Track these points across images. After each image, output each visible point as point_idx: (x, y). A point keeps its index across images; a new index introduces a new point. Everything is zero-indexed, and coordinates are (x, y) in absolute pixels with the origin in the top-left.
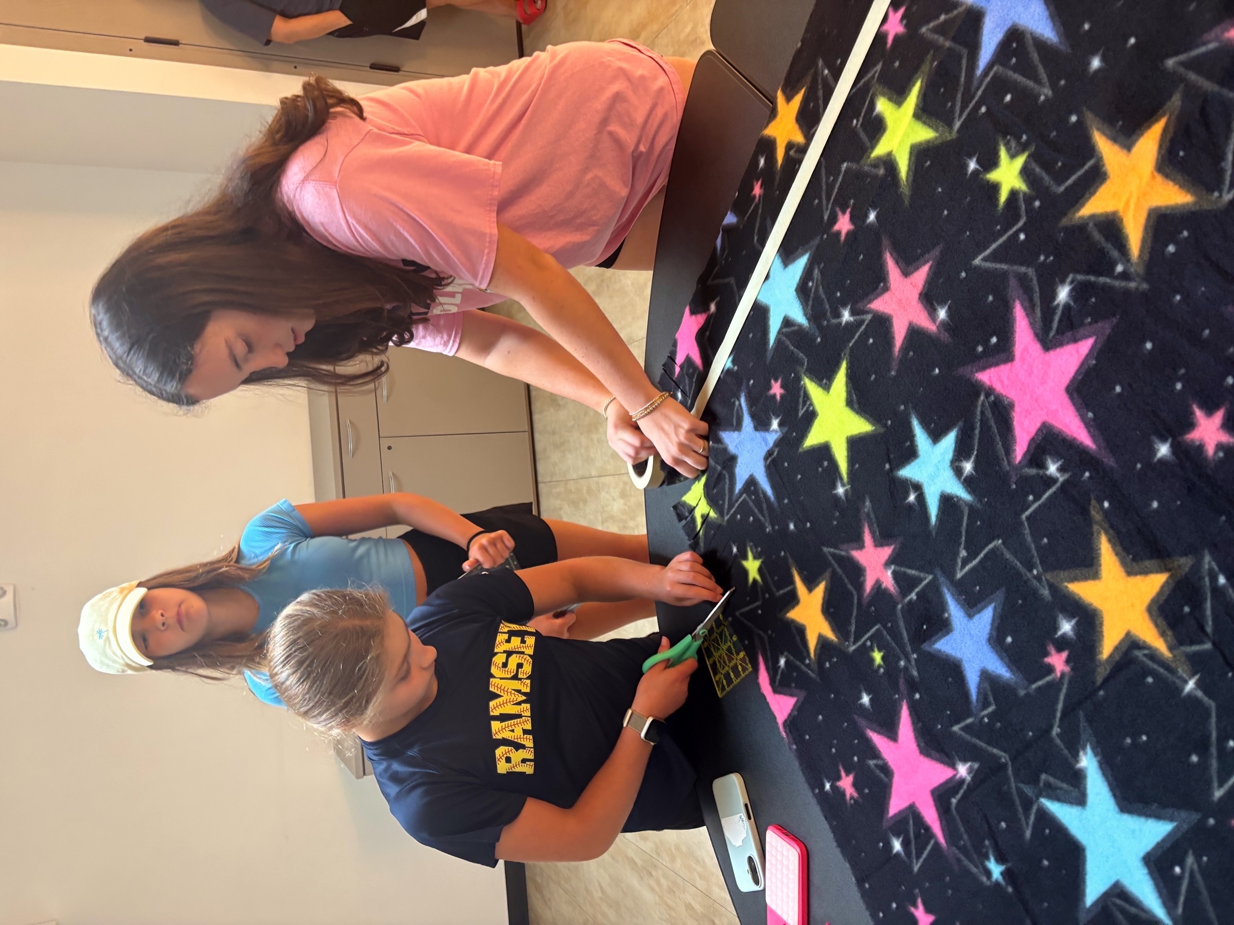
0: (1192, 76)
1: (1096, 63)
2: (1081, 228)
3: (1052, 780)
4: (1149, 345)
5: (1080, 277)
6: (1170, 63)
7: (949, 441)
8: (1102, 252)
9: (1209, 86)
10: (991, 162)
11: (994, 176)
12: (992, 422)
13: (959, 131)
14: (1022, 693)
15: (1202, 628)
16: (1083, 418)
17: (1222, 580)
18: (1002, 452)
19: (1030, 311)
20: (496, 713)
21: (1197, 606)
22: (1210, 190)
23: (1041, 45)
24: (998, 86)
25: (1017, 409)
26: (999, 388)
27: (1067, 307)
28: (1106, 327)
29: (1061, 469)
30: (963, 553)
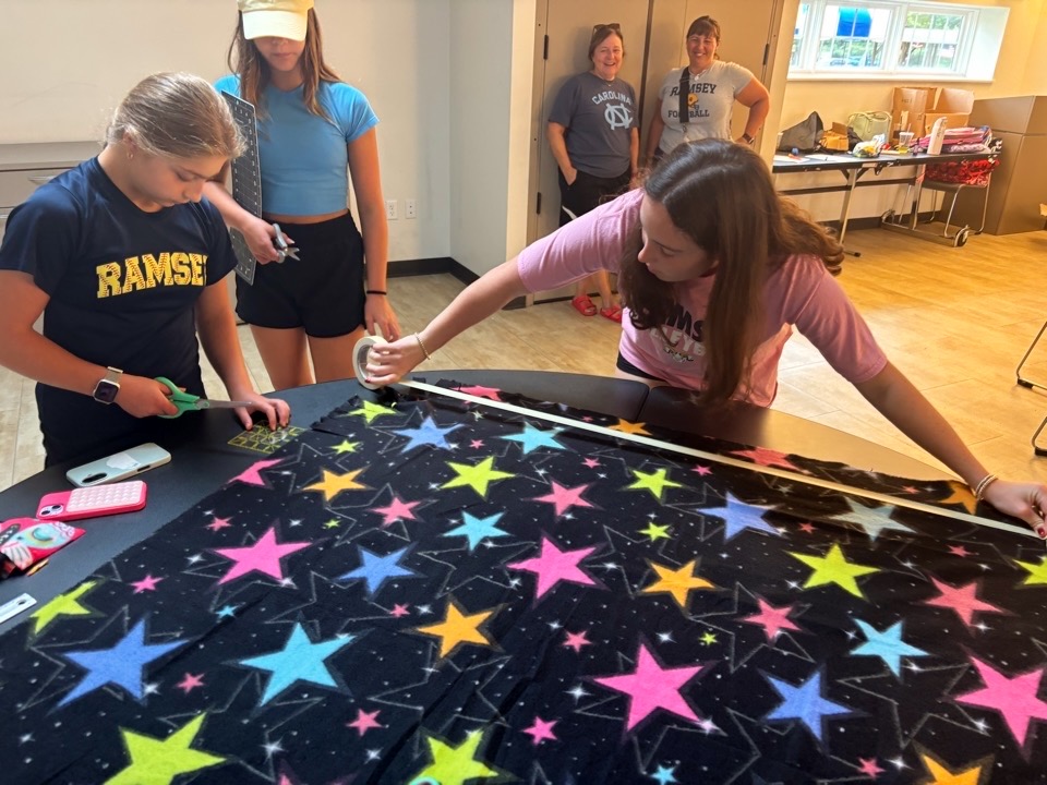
0: (737, 593)
1: (724, 556)
2: (647, 567)
3: (318, 625)
4: (605, 606)
5: (623, 571)
6: (738, 583)
7: (499, 533)
8: (640, 577)
9: (736, 598)
10: (658, 523)
11: (652, 525)
12: (523, 551)
13: (666, 508)
14: (365, 599)
15: (468, 666)
16: (550, 589)
17: (501, 667)
18: (510, 557)
19: (592, 554)
20: (144, 260)
21: (478, 661)
22: (691, 611)
23: (722, 533)
24: (696, 519)
25: (538, 560)
26: (544, 549)
27: (605, 569)
28: (604, 587)
29: (516, 585)
30: (436, 553)
